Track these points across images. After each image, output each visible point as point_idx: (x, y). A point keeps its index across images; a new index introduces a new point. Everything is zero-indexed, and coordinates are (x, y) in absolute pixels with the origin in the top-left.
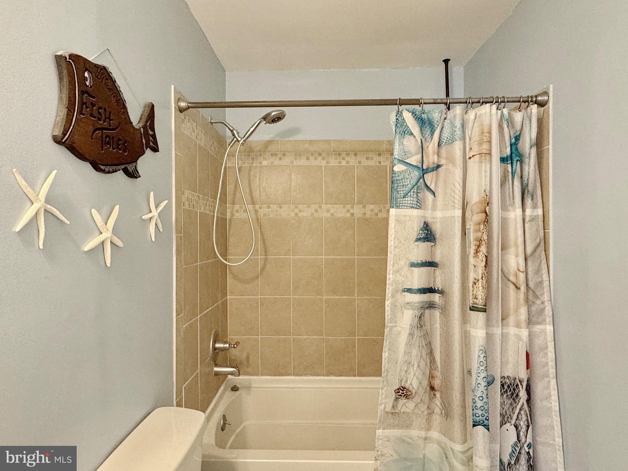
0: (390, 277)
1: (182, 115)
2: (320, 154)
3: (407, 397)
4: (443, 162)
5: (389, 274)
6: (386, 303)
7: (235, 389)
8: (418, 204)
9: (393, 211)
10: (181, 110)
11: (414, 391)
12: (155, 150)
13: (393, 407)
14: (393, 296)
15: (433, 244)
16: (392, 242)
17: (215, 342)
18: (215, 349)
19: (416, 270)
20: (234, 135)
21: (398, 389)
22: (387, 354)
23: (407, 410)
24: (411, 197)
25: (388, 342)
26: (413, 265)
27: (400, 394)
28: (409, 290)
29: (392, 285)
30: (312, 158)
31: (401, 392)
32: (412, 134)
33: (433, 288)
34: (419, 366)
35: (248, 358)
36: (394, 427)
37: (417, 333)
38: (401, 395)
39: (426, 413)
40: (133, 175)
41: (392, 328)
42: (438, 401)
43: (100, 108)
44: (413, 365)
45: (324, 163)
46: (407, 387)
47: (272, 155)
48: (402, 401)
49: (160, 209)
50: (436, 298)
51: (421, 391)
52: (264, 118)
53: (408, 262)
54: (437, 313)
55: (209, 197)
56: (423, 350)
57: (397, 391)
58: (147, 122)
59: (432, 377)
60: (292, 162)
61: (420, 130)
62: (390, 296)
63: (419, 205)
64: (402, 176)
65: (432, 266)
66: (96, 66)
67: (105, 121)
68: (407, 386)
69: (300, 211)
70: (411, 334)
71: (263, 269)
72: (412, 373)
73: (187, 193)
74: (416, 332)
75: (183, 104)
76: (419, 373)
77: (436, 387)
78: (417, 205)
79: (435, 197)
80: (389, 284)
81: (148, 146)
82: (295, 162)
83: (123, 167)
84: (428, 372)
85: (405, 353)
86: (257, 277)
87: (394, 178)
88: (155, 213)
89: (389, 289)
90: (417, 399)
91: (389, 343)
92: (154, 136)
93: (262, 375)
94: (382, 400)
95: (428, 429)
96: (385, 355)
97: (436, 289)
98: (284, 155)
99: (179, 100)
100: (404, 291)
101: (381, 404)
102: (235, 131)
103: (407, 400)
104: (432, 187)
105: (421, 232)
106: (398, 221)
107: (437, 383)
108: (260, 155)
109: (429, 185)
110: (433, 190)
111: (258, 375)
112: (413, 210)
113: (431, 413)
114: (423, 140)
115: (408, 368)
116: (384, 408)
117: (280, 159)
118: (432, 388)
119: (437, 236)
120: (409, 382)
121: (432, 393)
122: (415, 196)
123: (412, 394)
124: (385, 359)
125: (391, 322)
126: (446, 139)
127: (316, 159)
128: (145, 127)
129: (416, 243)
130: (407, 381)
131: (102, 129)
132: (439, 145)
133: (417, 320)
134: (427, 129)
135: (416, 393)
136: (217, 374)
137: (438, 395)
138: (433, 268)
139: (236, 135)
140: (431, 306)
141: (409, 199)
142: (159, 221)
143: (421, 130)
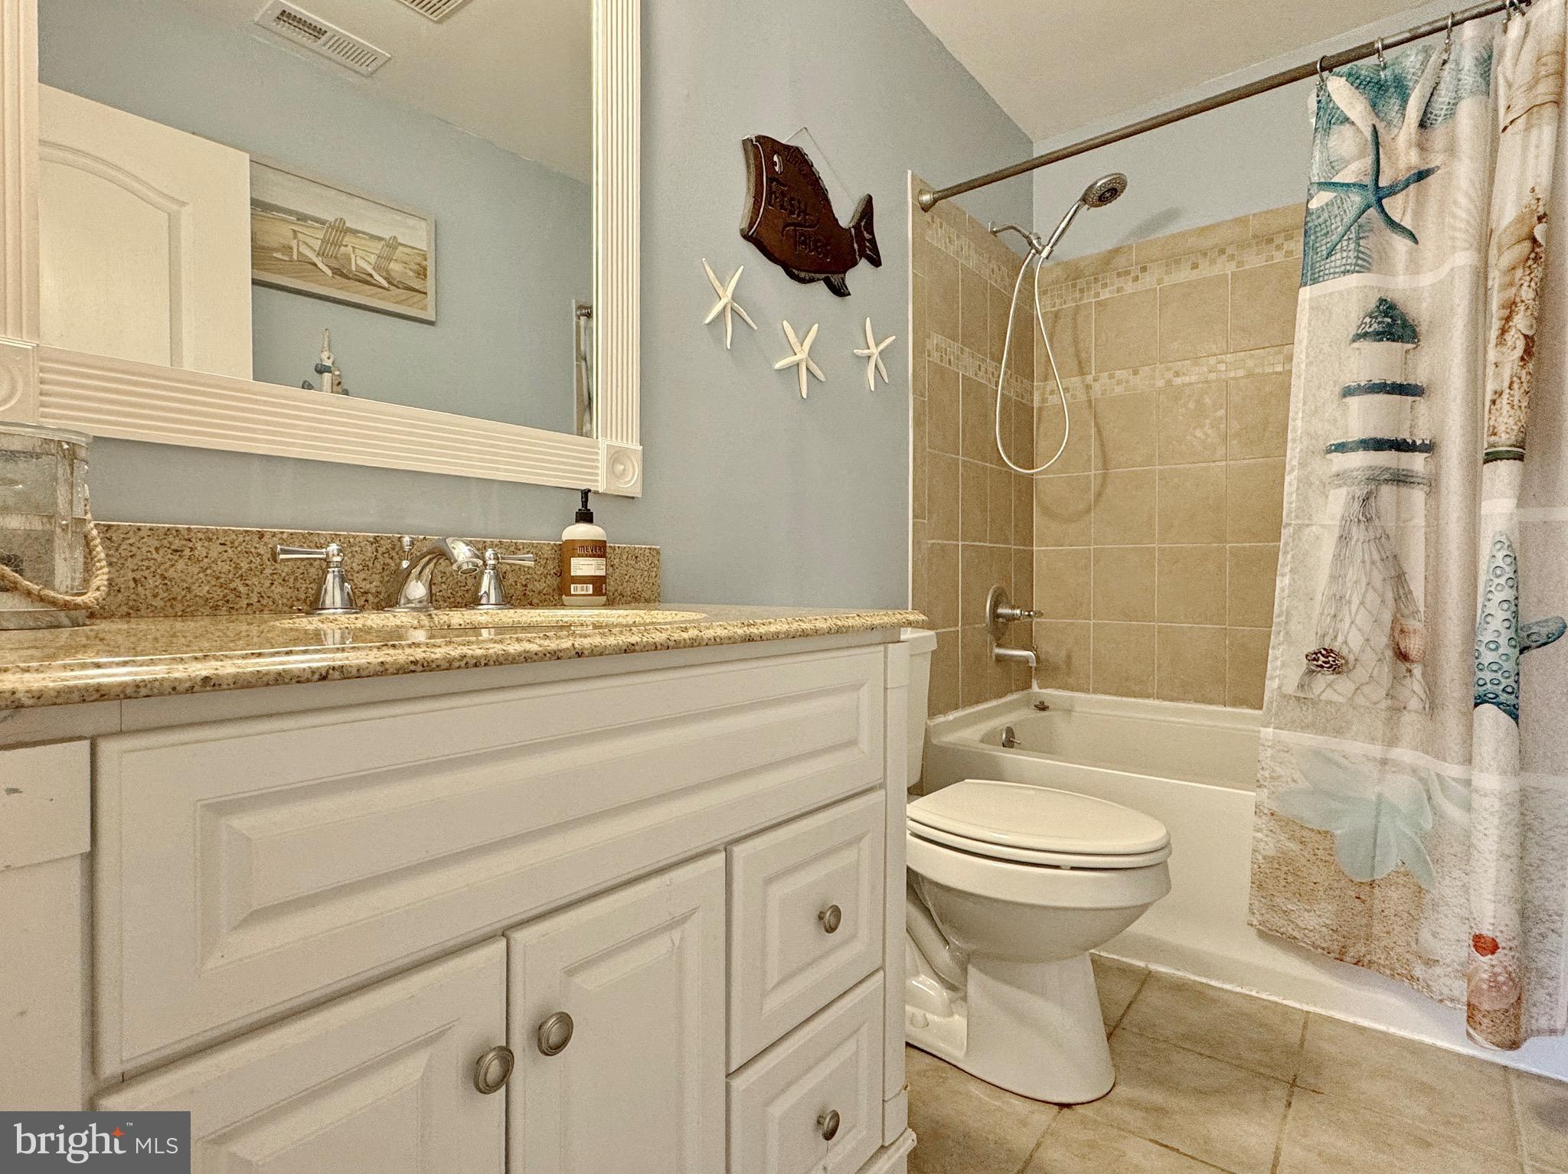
0: (1297, 425)
1: (927, 216)
2: (1222, 252)
3: (1336, 669)
4: (1436, 160)
5: (1294, 420)
6: (1287, 479)
7: (1042, 707)
8: (1360, 262)
9: (1305, 293)
10: (926, 208)
11: (1351, 658)
12: (876, 262)
13: (1301, 686)
14: (1303, 465)
15: (1410, 346)
16: (1303, 356)
17: (995, 605)
18: (995, 616)
19: (1354, 402)
20: (1031, 244)
21: (1316, 654)
22: (1287, 580)
23: (1335, 698)
24: (1342, 250)
25: (1289, 556)
26: (1348, 392)
27: (1320, 663)
28: (1341, 448)
29: (1301, 442)
30: (1204, 264)
31: (1322, 659)
32: (1347, 119)
33: (1410, 441)
34: (1362, 603)
35: (1069, 657)
36: (1305, 728)
37: (1357, 533)
38: (1321, 666)
39: (1383, 705)
40: (840, 291)
41: (1300, 528)
42: (1416, 684)
43: (792, 199)
44: (1349, 602)
45: (1230, 268)
46: (1336, 649)
47: (1119, 275)
48: (1324, 679)
49: (882, 346)
50: (1417, 462)
51: (1369, 658)
52: (1084, 200)
53: (1338, 390)
54: (1418, 495)
55: (986, 355)
56: (1375, 572)
57: (1313, 657)
58: (860, 220)
59: (1402, 631)
60: (1160, 281)
61: (1369, 108)
62: (1295, 463)
63: (1363, 264)
64: (1326, 215)
65: (1407, 395)
66: (787, 147)
67: (798, 216)
68: (1336, 646)
69: (1177, 374)
70: (1344, 538)
71: (1099, 495)
72: (1347, 621)
73: (936, 339)
74: (1354, 529)
75: (926, 198)
76: (1362, 618)
77: (1414, 653)
78: (1356, 265)
79: (1416, 241)
80: (1294, 440)
81: (863, 254)
82: (1166, 278)
83: (823, 276)
84: (1387, 617)
85: (1334, 578)
86: (1088, 511)
87: (1310, 225)
88: (874, 351)
89: (1293, 449)
90: (1360, 674)
91: (1293, 557)
92: (873, 241)
93: (1095, 692)
94: (1274, 669)
95: (1392, 741)
96: (1283, 582)
97: (1419, 442)
98: (1144, 269)
99: (921, 193)
100: (1329, 451)
101: (1272, 678)
102: (1032, 237)
103: (1335, 676)
104: (1407, 223)
105: (1368, 320)
106: (1315, 308)
107: (1414, 645)
108: (1096, 280)
109: (1397, 220)
110: (1409, 228)
111: (1087, 691)
112: (1348, 277)
113: (1397, 709)
114: (1381, 127)
115: (1338, 610)
116: (1279, 688)
117: (1136, 279)
118: (1402, 656)
119: (1423, 329)
120: (1340, 639)
121: (1403, 667)
122: (1352, 246)
123: (1347, 662)
124: (1283, 590)
125: (1297, 517)
126: (1445, 108)
127: (1213, 262)
128: (857, 227)
129: (1356, 345)
130: (1336, 637)
131: (795, 225)
132: (1422, 125)
133: (1356, 506)
134: (1393, 101)
135: (1356, 660)
136: (999, 659)
137: (1417, 670)
138: (1410, 399)
139: (1035, 242)
140: (1401, 479)
141: (1338, 256)
142: (880, 361)
143: (1374, 105)
